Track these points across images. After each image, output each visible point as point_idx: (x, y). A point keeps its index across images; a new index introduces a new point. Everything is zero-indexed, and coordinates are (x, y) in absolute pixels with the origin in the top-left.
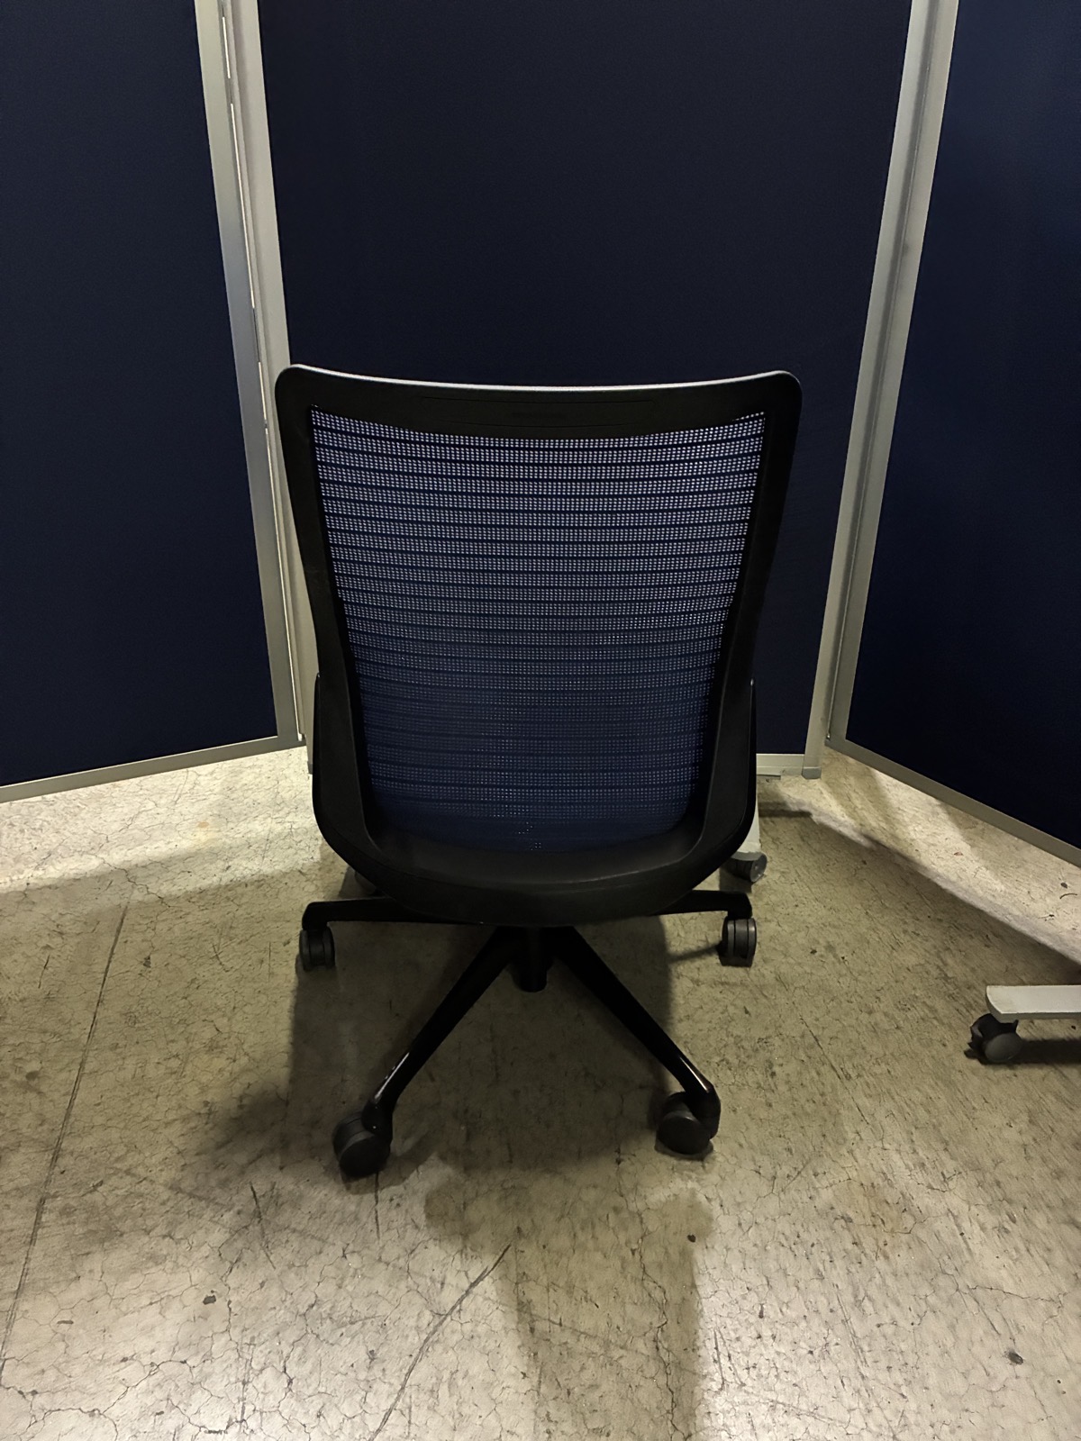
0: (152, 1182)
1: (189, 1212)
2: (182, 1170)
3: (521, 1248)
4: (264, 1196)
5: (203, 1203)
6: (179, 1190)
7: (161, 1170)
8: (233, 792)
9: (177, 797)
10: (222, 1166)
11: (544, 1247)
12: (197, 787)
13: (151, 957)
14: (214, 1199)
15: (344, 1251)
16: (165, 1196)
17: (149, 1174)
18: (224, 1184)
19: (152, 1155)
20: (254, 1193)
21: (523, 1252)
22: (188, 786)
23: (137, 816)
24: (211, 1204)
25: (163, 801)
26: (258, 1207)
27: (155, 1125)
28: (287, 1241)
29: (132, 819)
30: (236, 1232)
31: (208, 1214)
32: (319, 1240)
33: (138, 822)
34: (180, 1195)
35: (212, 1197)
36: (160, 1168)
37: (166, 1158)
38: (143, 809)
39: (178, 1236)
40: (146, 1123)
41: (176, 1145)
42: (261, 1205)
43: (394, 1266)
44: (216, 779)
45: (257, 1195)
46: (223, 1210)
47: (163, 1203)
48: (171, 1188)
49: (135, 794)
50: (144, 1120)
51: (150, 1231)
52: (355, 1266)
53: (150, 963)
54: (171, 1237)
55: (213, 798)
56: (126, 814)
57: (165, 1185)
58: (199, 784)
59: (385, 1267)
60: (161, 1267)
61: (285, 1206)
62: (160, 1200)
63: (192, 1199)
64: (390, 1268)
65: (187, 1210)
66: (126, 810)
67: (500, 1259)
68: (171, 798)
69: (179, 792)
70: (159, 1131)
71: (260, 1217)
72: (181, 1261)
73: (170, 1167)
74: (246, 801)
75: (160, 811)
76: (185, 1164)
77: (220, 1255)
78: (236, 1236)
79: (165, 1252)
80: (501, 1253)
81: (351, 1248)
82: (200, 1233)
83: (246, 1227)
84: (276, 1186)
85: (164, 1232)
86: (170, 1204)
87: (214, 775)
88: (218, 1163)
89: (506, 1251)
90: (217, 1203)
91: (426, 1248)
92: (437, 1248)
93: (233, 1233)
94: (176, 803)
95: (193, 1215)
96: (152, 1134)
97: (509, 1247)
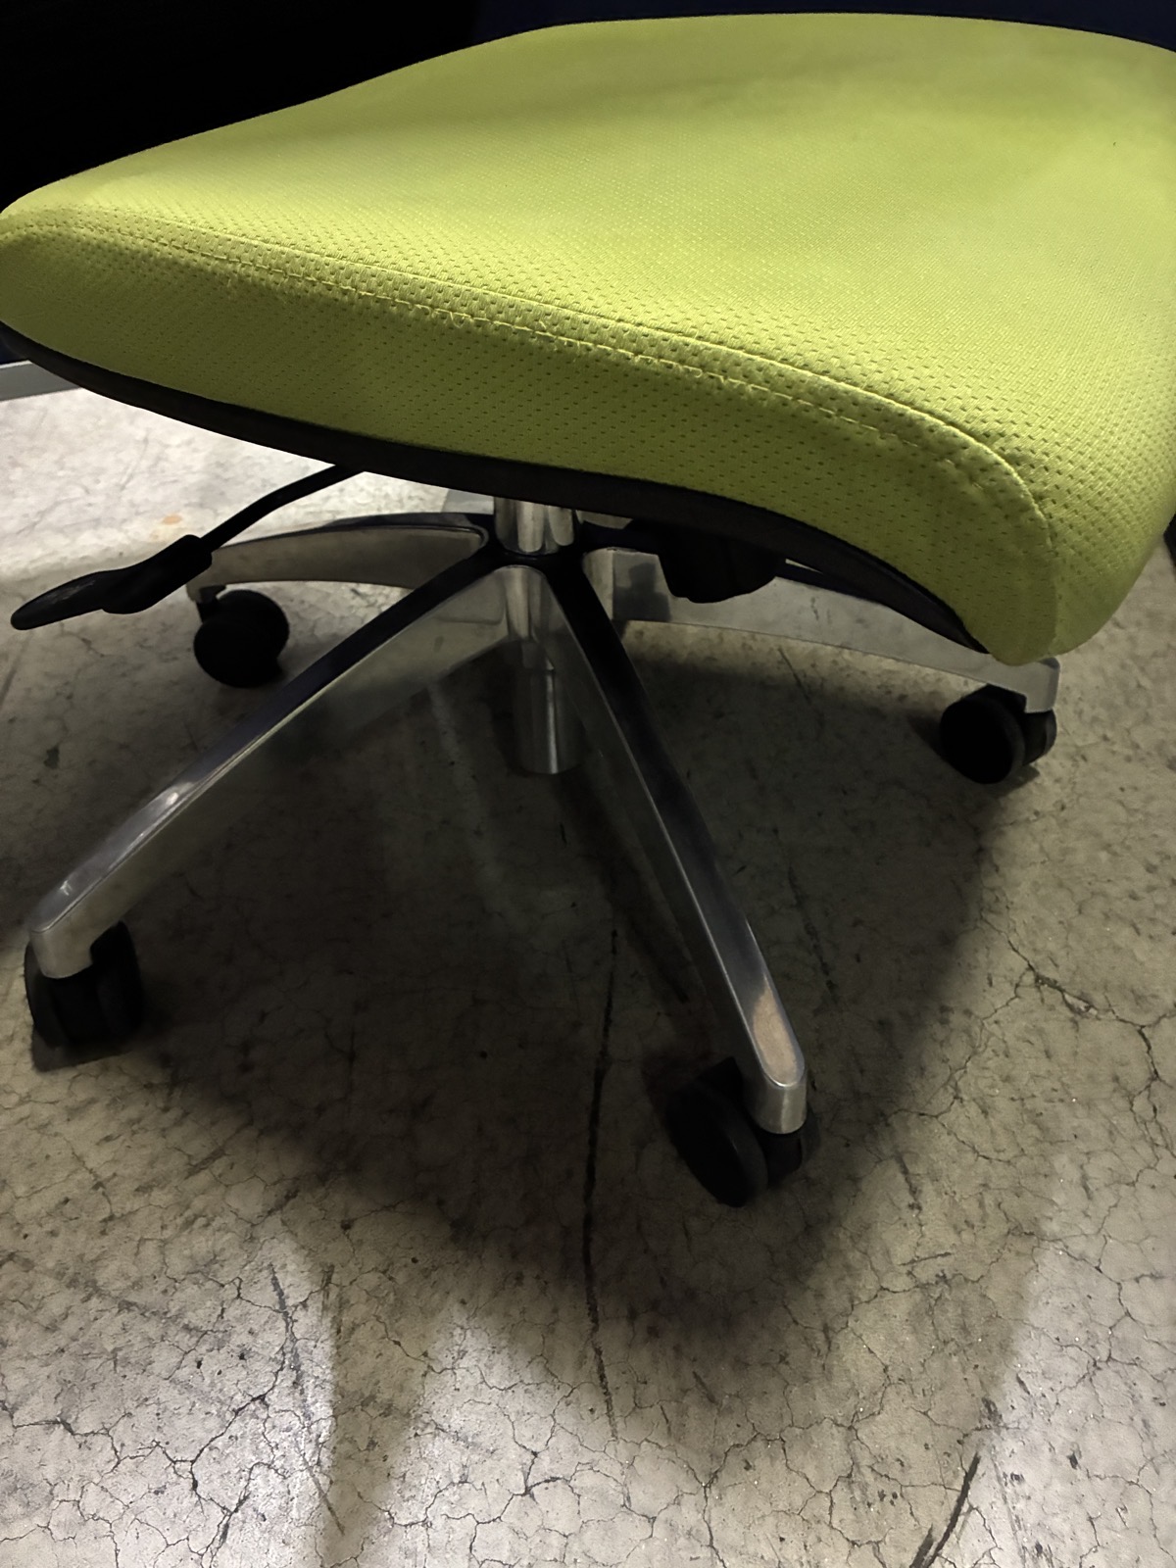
0: (28, 1265)
1: (115, 1351)
2: (103, 1233)
3: (1010, 1469)
4: (304, 1304)
5: (152, 1329)
6: (94, 1290)
7: (53, 1234)
8: (226, 470)
9: (125, 479)
10: (201, 1221)
11: (1073, 1461)
12: (162, 464)
13: (61, 748)
14: (180, 1315)
15: (527, 1476)
16: (55, 1307)
17: (20, 1244)
18: (204, 1269)
19: (33, 1192)
20: (281, 1294)
21: (1017, 1478)
22: (145, 464)
23: (50, 510)
24: (172, 1330)
25: (100, 486)
26: (294, 1340)
27: (45, 1113)
28: (372, 1444)
29: (42, 514)
30: (237, 1412)
31: (164, 1359)
32: (457, 1437)
33: (51, 519)
34: (94, 1302)
35: (174, 1311)
36: (48, 1227)
37: (67, 1201)
38: (64, 498)
39: (86, 1423)
40: (25, 1110)
41: (90, 1165)
42: (299, 1330)
43: (671, 1526)
44: (195, 450)
45: (290, 1302)
46: (203, 1349)
47: (51, 1328)
48: (73, 1283)
49: (51, 476)
50: (22, 1102)
51: (15, 1408)
52: (563, 1525)
53: (57, 759)
54: (68, 1428)
55: (192, 479)
56: (32, 507)
57: (59, 1276)
58: (166, 460)
59: (642, 1530)
60: (39, 1520)
61: (361, 1335)
62: (43, 1318)
63: (125, 1316)
64: (659, 1530)
65: (110, 1348)
66: (31, 501)
67: (960, 1501)
68: (114, 480)
69: (129, 471)
70: (52, 1130)
71: (297, 1369)
72: (92, 1501)
73: (73, 1223)
74: (249, 482)
75: (92, 499)
76: (111, 1218)
77: (195, 1485)
78: (235, 1429)
79: (50, 1472)
80: (958, 1485)
81: (545, 1465)
82: (145, 1416)
83: (262, 1398)
84: (335, 1277)
85: (53, 1413)
86: (71, 1326)
87: (193, 445)
88: (188, 1213)
89: (969, 1476)
90: (187, 1328)
91: (748, 1467)
92: (780, 1465)
93: (229, 1417)
94: (123, 488)
95: (126, 1362)
96: (35, 1136)
97: (976, 1461)
